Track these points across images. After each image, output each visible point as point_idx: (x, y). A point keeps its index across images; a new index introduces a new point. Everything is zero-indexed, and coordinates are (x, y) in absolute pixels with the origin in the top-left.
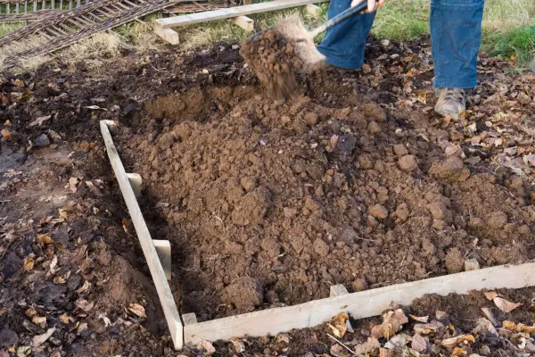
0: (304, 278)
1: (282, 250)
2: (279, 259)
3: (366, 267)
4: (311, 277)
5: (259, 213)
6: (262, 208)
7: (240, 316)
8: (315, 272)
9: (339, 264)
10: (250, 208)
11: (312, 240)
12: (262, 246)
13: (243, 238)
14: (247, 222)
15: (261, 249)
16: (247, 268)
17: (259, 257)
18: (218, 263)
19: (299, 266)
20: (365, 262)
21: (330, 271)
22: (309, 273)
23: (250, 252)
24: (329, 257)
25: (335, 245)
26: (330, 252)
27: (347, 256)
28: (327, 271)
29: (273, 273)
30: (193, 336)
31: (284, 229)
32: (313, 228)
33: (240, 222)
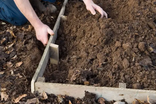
0: (111, 76)
1: (106, 60)
2: (102, 64)
3: (145, 78)
4: (114, 77)
5: (102, 41)
6: (104, 39)
7: (64, 84)
8: (118, 75)
9: (132, 74)
10: (98, 37)
11: (123, 59)
12: (97, 56)
13: (90, 51)
14: (96, 44)
15: (96, 58)
16: (86, 65)
17: (94, 61)
18: (75, 60)
19: (111, 70)
20: (146, 76)
21: (126, 76)
22: (114, 75)
23: (90, 58)
24: (128, 69)
25: (134, 64)
26: (130, 67)
27: (138, 71)
28: (124, 76)
29: (97, 70)
30: (39, 88)
31: (112, 51)
32: (125, 53)
33: (93, 44)
